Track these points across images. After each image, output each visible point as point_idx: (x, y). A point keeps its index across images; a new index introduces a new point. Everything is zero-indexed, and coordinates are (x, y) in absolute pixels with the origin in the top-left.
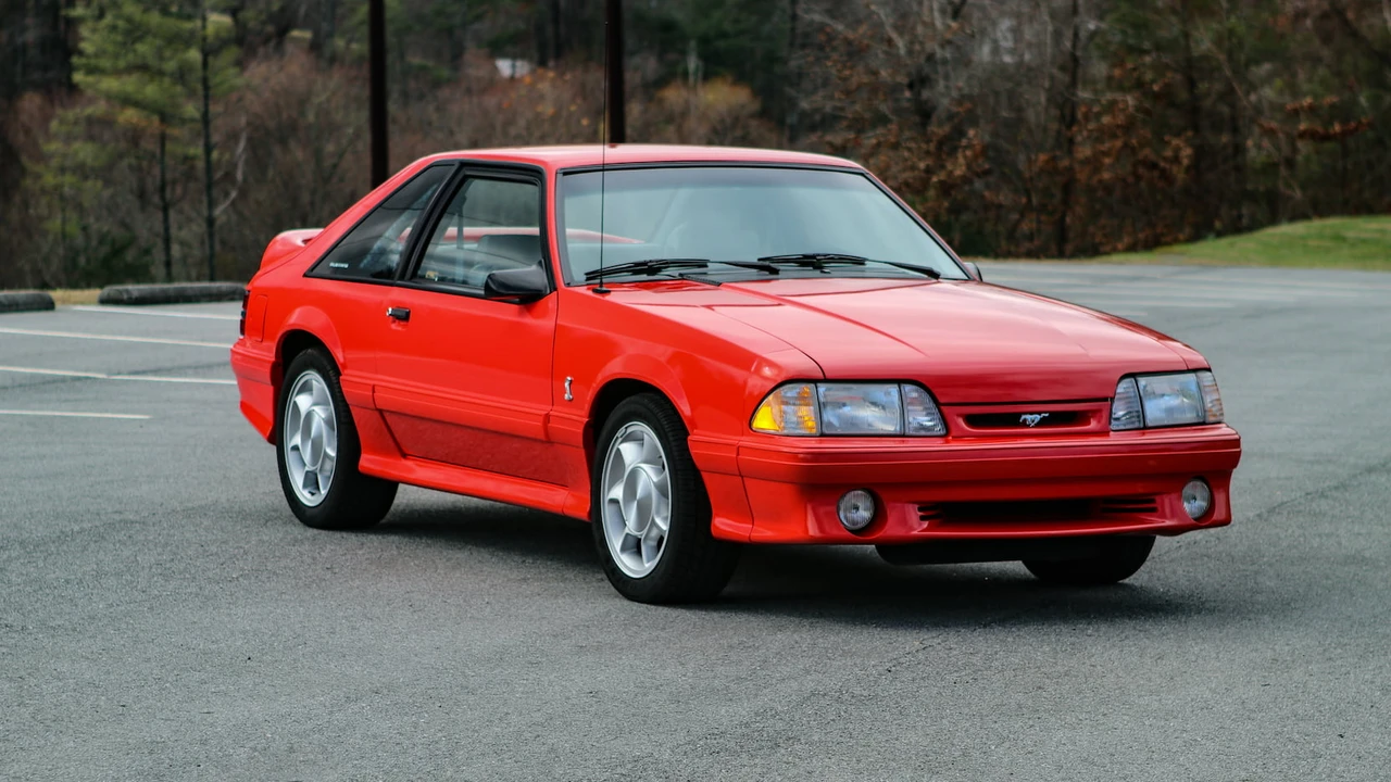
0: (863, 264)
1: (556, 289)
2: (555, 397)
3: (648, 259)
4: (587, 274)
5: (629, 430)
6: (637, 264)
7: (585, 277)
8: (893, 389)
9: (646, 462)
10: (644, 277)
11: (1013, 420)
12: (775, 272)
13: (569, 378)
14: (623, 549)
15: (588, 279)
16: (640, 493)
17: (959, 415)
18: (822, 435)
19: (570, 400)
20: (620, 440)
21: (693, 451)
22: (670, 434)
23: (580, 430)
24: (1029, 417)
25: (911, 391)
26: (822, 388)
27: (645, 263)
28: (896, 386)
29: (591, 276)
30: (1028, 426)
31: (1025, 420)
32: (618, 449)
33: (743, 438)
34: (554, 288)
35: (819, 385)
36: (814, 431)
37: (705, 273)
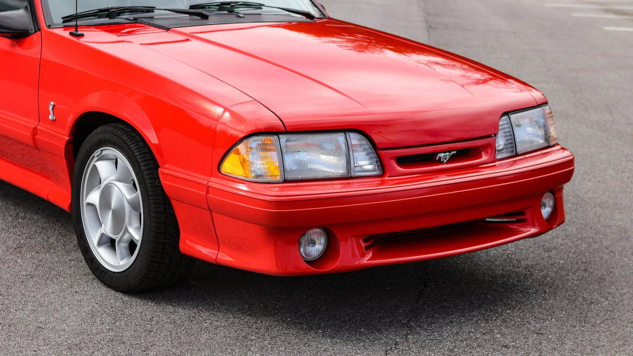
0: (261, 8)
1: (39, 30)
2: (41, 116)
3: (110, 6)
4: (63, 18)
5: (104, 153)
6: (101, 11)
7: (62, 20)
8: (340, 138)
9: (119, 180)
10: (106, 20)
11: (431, 158)
12: (205, 17)
13: (52, 103)
14: (100, 244)
15: (64, 22)
16: (114, 203)
17: (392, 158)
18: (285, 181)
19: (54, 121)
20: (96, 159)
21: (163, 182)
22: (142, 164)
23: (62, 146)
24: (442, 155)
25: (355, 139)
26: (283, 138)
27: (108, 10)
28: (343, 134)
29: (67, 19)
30: (442, 163)
31: (440, 158)
32: (94, 166)
33: (213, 179)
34: (38, 29)
35: (280, 136)
36: (278, 179)
37: (152, 18)
